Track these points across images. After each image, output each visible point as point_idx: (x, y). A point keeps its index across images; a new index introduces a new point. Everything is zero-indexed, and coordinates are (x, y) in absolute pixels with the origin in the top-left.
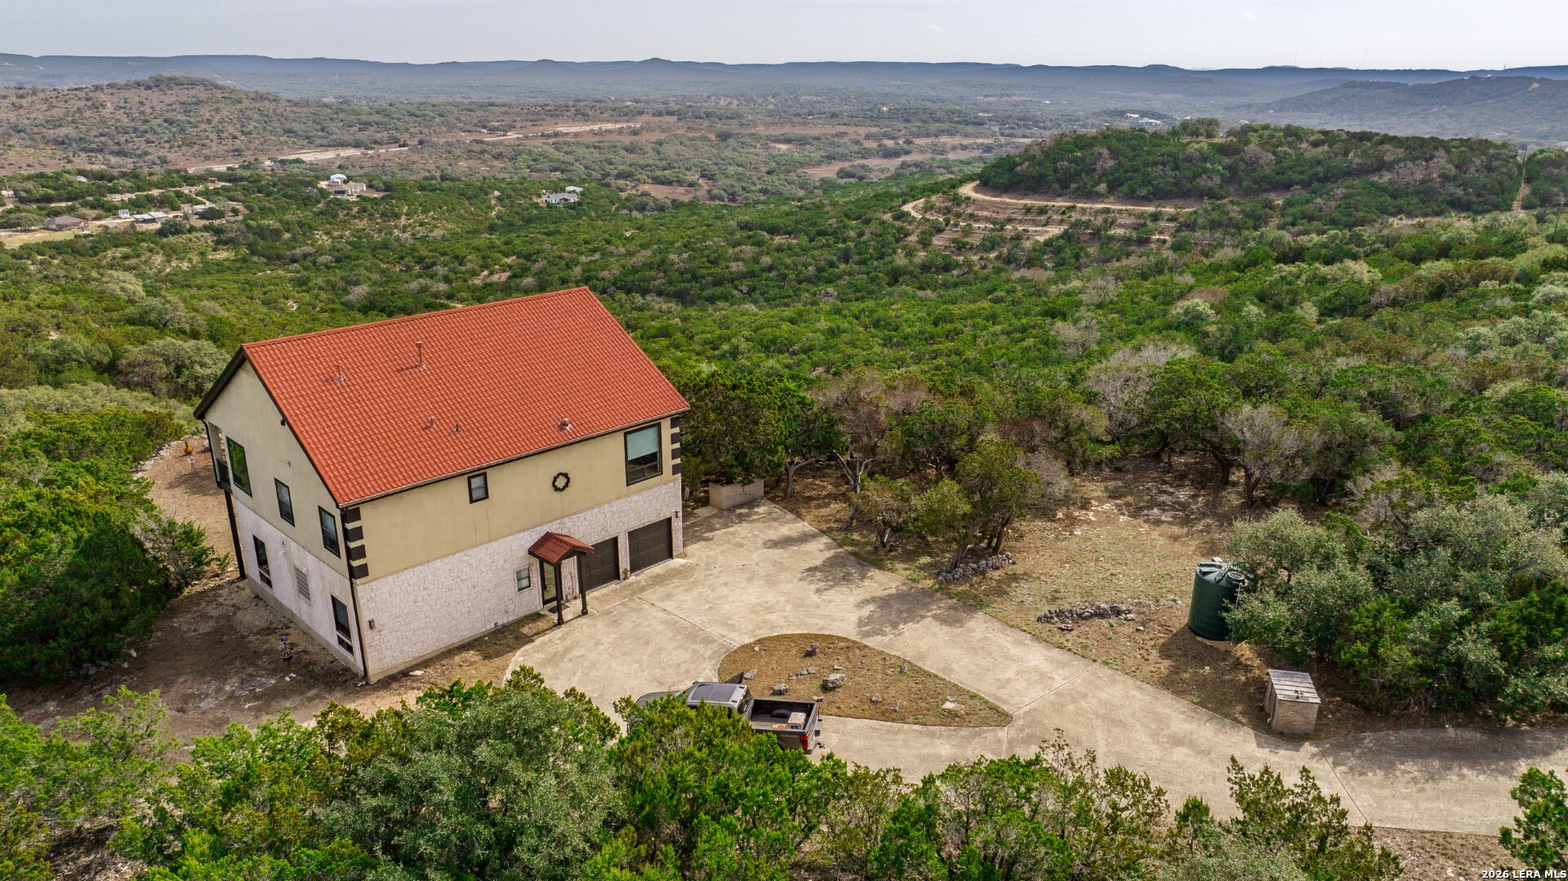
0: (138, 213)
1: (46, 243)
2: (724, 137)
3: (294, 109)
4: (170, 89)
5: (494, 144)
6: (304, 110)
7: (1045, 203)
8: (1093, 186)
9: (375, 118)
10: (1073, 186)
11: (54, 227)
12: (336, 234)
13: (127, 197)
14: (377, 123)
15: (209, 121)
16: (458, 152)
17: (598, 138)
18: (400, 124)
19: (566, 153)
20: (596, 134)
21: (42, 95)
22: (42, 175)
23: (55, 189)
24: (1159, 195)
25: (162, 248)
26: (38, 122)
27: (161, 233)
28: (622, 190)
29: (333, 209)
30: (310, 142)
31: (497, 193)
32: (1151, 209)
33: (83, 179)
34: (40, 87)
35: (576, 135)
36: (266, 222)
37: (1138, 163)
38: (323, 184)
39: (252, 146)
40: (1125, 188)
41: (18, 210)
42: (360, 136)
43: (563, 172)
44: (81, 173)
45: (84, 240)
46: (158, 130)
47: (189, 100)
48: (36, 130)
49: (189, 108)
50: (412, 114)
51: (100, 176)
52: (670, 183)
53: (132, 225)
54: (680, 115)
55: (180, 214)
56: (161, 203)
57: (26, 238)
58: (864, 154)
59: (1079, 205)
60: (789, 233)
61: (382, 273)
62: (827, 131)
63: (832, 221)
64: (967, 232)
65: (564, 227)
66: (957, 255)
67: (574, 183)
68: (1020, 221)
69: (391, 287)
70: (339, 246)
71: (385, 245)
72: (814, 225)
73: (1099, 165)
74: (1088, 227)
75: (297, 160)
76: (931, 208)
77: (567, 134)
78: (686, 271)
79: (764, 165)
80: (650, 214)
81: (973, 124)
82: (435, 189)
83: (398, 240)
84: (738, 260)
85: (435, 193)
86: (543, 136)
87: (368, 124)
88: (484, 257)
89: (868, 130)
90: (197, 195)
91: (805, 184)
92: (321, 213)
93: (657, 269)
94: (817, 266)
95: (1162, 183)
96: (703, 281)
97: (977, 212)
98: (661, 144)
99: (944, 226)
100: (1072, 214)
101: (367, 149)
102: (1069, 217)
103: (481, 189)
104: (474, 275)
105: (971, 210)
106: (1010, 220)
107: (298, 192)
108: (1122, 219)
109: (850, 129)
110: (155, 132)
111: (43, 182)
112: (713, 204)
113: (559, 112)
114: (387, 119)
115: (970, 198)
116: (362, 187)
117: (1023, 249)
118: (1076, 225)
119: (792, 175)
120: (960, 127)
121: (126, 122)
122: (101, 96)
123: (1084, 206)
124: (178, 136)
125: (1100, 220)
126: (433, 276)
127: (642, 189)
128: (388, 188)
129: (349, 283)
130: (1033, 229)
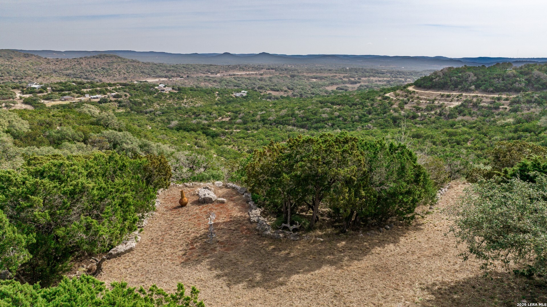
0: (92, 95)
1: (60, 105)
2: (293, 76)
3: (145, 65)
4: (104, 58)
5: (213, 77)
6: (148, 65)
7: (449, 93)
8: (468, 87)
9: (172, 68)
10: (460, 87)
11: (63, 99)
12: (161, 104)
13: (88, 90)
14: (173, 70)
15: (116, 69)
16: (201, 80)
17: (249, 76)
18: (181, 71)
19: (239, 81)
20: (248, 75)
21: (63, 61)
22: (61, 83)
23: (64, 87)
24: (497, 90)
25: (100, 107)
26: (61, 68)
27: (100, 102)
28: (261, 92)
29: (160, 96)
30: (149, 75)
31: (217, 92)
32: (496, 96)
33: (74, 84)
34: (63, 58)
35: (241, 75)
36: (137, 99)
37: (487, 78)
38: (156, 87)
39: (130, 77)
40: (483, 87)
41: (52, 94)
42: (167, 74)
43: (238, 87)
44: (74, 82)
45: (73, 104)
46: (100, 71)
47: (110, 62)
48: (60, 71)
49: (110, 64)
50: (184, 67)
51: (80, 83)
52: (278, 91)
53: (90, 99)
54: (275, 69)
55: (106, 96)
56: (100, 92)
57: (53, 103)
58: (344, 83)
59: (464, 94)
60: (339, 105)
61: (181, 117)
62: (329, 75)
63: (358, 100)
64: (418, 104)
65: (244, 104)
66: (417, 112)
67: (243, 90)
68: (440, 100)
69: (185, 122)
70: (163, 108)
71: (180, 108)
72: (350, 101)
73: (470, 79)
74: (471, 102)
75: (146, 81)
76: (398, 95)
77: (238, 75)
78: (304, 117)
79: (309, 85)
80: (273, 100)
81: (381, 73)
82: (195, 91)
83: (184, 107)
84: (325, 113)
85: (196, 91)
86: (230, 75)
87: (170, 70)
88: (219, 113)
89: (344, 75)
90: (113, 90)
91: (326, 92)
92: (156, 97)
93: (291, 116)
94: (359, 116)
95: (499, 86)
96: (312, 121)
97: (420, 97)
98: (271, 78)
99: (407, 101)
100: (462, 97)
101: (169, 78)
102: (461, 98)
103: (212, 91)
104: (216, 118)
105: (416, 96)
106: (435, 99)
107: (148, 89)
108: (485, 100)
109: (337, 75)
110: (98, 72)
111: (61, 85)
112: (296, 98)
113: (234, 68)
114: (176, 69)
115: (414, 92)
116: (170, 89)
117: (446, 111)
118: (465, 101)
119: (321, 89)
120: (376, 74)
121: (89, 69)
122: (82, 61)
123: (466, 94)
124: (106, 73)
125: (475, 100)
126: (201, 118)
127: (268, 92)
128: (179, 89)
129: (169, 120)
130: (447, 103)
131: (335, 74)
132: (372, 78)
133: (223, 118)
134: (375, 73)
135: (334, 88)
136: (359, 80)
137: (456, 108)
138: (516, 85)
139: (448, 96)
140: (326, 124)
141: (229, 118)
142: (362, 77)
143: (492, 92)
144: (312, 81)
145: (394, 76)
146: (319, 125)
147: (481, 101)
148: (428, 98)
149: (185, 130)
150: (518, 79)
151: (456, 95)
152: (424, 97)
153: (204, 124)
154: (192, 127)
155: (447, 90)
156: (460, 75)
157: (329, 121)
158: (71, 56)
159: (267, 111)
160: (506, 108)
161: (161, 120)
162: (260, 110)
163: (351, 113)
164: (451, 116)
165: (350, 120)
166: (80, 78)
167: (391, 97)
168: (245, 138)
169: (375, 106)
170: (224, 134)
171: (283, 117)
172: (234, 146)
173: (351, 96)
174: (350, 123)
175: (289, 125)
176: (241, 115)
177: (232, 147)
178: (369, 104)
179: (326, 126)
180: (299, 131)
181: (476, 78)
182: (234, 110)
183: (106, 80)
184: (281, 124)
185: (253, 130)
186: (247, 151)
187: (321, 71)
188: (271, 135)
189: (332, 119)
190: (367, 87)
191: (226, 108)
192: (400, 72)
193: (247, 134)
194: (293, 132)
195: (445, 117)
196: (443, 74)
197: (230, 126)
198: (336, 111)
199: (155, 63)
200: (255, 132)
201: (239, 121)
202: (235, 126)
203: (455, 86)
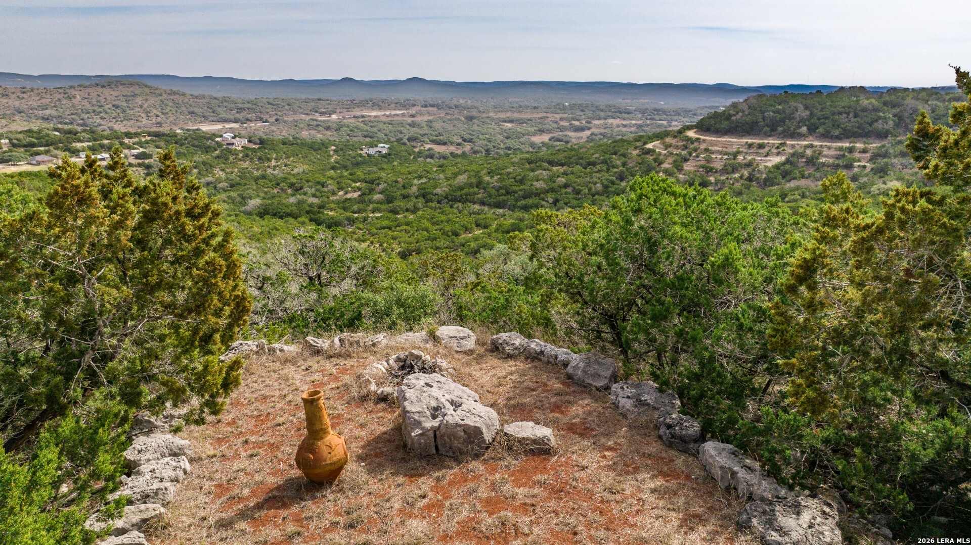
0: (94, 154)
1: (28, 172)
2: (470, 118)
3: (195, 100)
4: (117, 87)
5: (324, 121)
6: (202, 101)
7: (761, 141)
8: (795, 129)
9: (247, 105)
10: (780, 129)
11: (34, 162)
12: (228, 170)
13: (86, 144)
14: (248, 109)
15: (141, 107)
16: (301, 126)
17: (390, 119)
18: (262, 110)
19: (371, 127)
20: (388, 116)
21: (36, 92)
22: (30, 131)
23: (37, 139)
24: (847, 135)
26: (33, 106)
28: (414, 147)
29: (226, 154)
30: (205, 119)
31: (333, 148)
32: (846, 145)
33: (57, 133)
34: (36, 87)
35: (375, 117)
38: (218, 139)
39: (168, 121)
40: (821, 130)
41: (10, 151)
42: (237, 116)
43: (371, 137)
44: (56, 130)
46: (109, 111)
47: (129, 94)
48: (31, 111)
49: (129, 98)
50: (269, 103)
51: (70, 132)
52: (445, 144)
54: (437, 106)
56: (109, 149)
57: (15, 168)
58: (562, 128)
59: (788, 142)
60: (562, 165)
61: (266, 193)
62: (535, 116)
63: (597, 155)
64: (708, 161)
65: (385, 167)
66: (707, 176)
67: (381, 143)
68: (746, 153)
69: (275, 201)
70: (232, 178)
71: (264, 177)
72: (582, 158)
73: (797, 115)
74: (803, 157)
75: (198, 130)
76: (670, 146)
77: (370, 116)
78: (501, 188)
79: (500, 134)
80: (437, 160)
81: (625, 113)
82: (293, 144)
83: (272, 174)
84: (539, 180)
85: (293, 146)
86: (354, 117)
87: (242, 109)
88: (338, 183)
89: (561, 116)
90: (134, 144)
91: (532, 145)
92: (218, 157)
93: (477, 187)
94: (602, 184)
95: (849, 126)
96: (516, 195)
97: (710, 148)
98: (431, 122)
99: (688, 157)
100: (786, 148)
101: (242, 123)
102: (784, 150)
103: (323, 144)
104: (334, 193)
105: (703, 146)
106: (738, 153)
107: (202, 143)
108: (826, 152)
109: (549, 115)
110: (106, 113)
111: (29, 134)
112: (478, 156)
113: (363, 104)
114: (254, 106)
115: (698, 139)
116: (245, 142)
117: (760, 172)
118: (793, 155)
119: (522, 140)
120: (618, 114)
121: (88, 106)
122: (73, 92)
123: (793, 143)
124: (121, 115)
125: (809, 152)
126: (305, 194)
127: (427, 146)
128: (262, 142)
129: (243, 198)
130: (760, 158)
131: (545, 115)
132: (610, 121)
133: (346, 193)
134: (616, 112)
135: (545, 138)
136: (588, 125)
137: (777, 167)
138: (879, 125)
139: (761, 146)
140: (543, 200)
141: (359, 193)
142: (593, 119)
143: (838, 138)
144: (505, 128)
145: (649, 117)
146: (530, 201)
147: (820, 154)
148: (724, 149)
149: (274, 215)
150: (881, 114)
151: (774, 144)
152: (716, 148)
153: (312, 203)
154: (288, 211)
155: (758, 135)
156: (780, 107)
157: (549, 195)
158: (51, 85)
159: (429, 179)
160: (864, 167)
161: (229, 197)
162: (416, 177)
163: (588, 179)
164: (768, 182)
165: (586, 191)
166: (72, 123)
167: (657, 150)
168: (393, 229)
169: (631, 165)
170: (351, 221)
171: (461, 188)
172: (372, 243)
173: (584, 150)
174: (588, 196)
175: (474, 203)
176: (381, 187)
177: (369, 246)
178: (618, 163)
179: (544, 203)
180: (494, 212)
181: (808, 113)
182: (368, 178)
183: (120, 127)
184: (460, 201)
185: (406, 214)
186: (399, 253)
187: (520, 108)
188: (442, 222)
189: (552, 190)
190: (604, 136)
191: (351, 174)
192: (659, 110)
193: (397, 219)
194: (484, 216)
195: (758, 183)
196: (750, 107)
197: (361, 206)
198: (558, 176)
199: (215, 96)
200: (412, 217)
201: (377, 197)
202: (371, 206)
203: (772, 129)
